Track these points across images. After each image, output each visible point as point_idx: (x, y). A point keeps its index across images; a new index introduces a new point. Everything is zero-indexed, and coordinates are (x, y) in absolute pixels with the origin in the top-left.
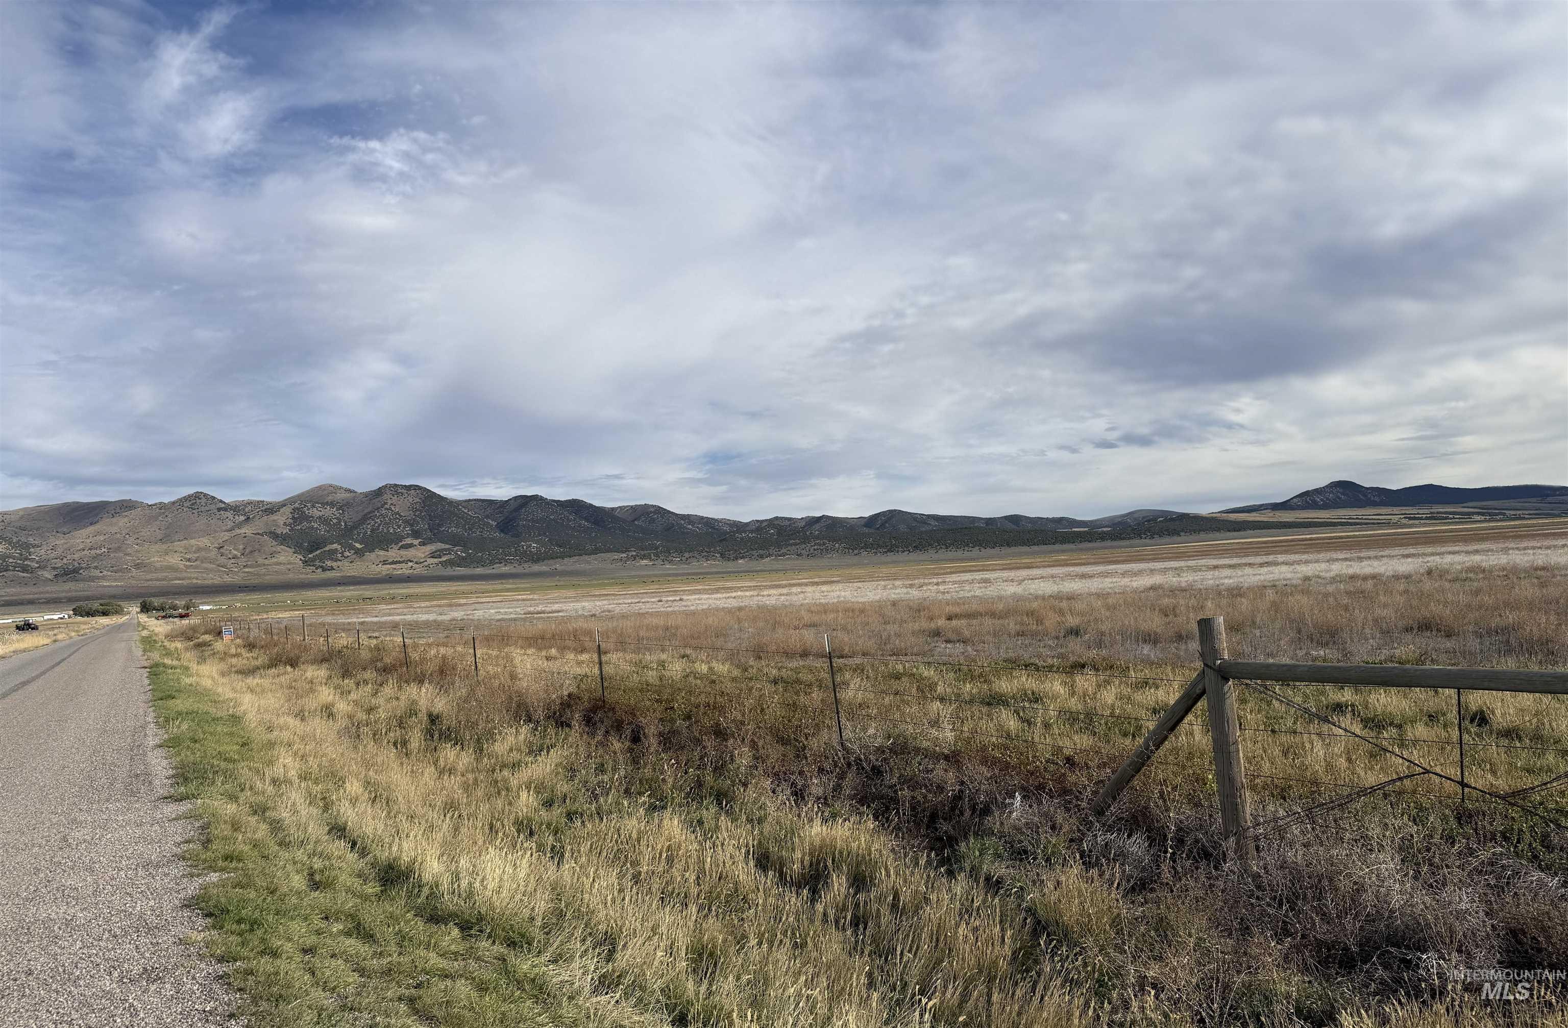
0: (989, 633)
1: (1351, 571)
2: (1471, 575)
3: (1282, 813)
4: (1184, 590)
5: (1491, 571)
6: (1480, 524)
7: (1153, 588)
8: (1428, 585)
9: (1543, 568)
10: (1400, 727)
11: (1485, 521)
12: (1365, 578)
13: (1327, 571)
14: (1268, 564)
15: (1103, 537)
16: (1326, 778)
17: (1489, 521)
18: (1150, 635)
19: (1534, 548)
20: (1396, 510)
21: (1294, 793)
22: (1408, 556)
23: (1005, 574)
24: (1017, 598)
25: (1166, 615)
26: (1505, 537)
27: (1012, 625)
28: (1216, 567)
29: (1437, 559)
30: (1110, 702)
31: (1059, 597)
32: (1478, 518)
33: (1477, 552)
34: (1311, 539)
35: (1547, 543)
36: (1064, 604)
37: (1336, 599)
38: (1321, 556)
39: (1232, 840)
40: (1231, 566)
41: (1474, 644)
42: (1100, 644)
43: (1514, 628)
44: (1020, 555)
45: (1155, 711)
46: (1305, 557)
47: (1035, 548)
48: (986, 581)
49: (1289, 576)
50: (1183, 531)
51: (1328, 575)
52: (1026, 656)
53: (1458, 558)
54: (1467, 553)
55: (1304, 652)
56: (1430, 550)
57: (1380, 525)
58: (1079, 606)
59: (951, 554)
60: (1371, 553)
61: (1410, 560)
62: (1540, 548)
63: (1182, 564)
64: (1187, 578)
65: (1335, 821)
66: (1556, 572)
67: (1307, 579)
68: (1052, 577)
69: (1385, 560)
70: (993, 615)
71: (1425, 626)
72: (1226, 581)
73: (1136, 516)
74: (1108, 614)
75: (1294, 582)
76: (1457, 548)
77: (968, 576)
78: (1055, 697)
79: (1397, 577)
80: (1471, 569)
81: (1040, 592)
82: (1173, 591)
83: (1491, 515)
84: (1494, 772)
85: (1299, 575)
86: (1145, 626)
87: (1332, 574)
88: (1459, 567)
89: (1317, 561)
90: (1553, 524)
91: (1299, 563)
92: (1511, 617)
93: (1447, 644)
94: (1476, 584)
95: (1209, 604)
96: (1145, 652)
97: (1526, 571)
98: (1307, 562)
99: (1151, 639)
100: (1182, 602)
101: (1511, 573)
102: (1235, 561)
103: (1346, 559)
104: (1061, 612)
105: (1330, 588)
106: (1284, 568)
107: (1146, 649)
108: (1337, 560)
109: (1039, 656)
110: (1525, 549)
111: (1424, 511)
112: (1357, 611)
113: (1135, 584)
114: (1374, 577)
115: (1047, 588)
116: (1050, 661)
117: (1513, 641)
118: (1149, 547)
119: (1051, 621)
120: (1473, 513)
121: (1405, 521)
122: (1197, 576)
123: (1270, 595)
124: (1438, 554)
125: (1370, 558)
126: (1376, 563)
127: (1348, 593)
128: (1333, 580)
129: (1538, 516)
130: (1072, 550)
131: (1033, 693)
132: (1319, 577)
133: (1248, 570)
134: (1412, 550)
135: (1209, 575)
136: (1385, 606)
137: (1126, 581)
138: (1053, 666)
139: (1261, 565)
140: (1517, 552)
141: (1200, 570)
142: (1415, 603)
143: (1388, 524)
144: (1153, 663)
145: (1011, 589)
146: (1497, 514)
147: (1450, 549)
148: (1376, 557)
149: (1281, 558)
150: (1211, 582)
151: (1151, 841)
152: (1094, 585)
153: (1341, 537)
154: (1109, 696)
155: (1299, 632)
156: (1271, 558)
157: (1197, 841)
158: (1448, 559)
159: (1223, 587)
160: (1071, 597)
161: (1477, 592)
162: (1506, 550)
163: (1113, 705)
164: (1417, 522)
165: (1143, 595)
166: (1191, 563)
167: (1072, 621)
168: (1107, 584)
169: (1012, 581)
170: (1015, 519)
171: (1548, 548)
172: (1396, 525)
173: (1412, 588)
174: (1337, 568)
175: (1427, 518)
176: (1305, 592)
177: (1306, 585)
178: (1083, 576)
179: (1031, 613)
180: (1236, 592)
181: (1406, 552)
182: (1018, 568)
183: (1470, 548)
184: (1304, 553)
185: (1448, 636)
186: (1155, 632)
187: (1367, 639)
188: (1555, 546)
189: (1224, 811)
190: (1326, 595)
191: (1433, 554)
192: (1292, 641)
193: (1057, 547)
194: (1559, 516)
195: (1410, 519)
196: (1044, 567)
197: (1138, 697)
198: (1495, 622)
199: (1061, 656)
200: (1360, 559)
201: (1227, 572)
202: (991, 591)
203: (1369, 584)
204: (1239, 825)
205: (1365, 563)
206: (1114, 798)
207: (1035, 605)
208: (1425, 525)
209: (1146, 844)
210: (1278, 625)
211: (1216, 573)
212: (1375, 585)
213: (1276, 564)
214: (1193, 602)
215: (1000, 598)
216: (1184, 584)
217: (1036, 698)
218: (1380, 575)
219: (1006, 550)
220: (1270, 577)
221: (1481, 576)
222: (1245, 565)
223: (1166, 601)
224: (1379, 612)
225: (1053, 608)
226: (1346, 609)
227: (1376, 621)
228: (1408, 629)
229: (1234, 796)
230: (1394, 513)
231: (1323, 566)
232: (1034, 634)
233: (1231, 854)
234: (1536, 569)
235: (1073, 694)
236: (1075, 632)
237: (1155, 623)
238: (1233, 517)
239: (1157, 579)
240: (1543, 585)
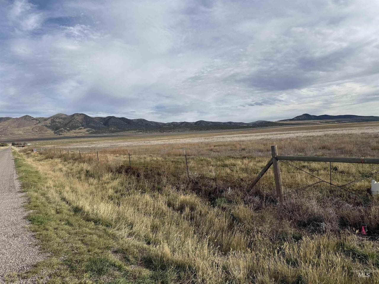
0: (224, 150)
1: (307, 135)
3: (290, 191)
4: (269, 139)
5: (339, 135)
7: (262, 139)
8: (325, 138)
9: (350, 134)
10: (318, 171)
12: (311, 137)
13: (302, 135)
14: (288, 133)
15: (250, 127)
16: (300, 183)
17: (339, 123)
18: (261, 150)
19: (348, 130)
20: (318, 121)
21: (293, 186)
23: (228, 136)
24: (231, 141)
25: (265, 145)
26: (342, 127)
27: (229, 148)
28: (276, 134)
29: (327, 132)
30: (251, 166)
31: (240, 141)
32: (336, 123)
33: (336, 130)
34: (298, 127)
35: (351, 128)
36: (241, 143)
37: (304, 142)
38: (301, 131)
39: (279, 198)
41: (335, 152)
42: (249, 152)
44: (232, 131)
45: (262, 168)
47: (235, 130)
48: (223, 137)
49: (293, 136)
50: (269, 125)
51: (302, 136)
52: (232, 155)
53: (331, 132)
54: (334, 131)
55: (296, 154)
56: (325, 130)
57: (314, 124)
58: (245, 143)
59: (215, 131)
60: (312, 131)
61: (321, 132)
62: (350, 129)
63: (269, 133)
64: (270, 137)
65: (303, 193)
66: (353, 135)
67: (297, 137)
68: (239, 136)
69: (315, 132)
70: (225, 145)
71: (324, 148)
72: (279, 137)
73: (258, 122)
74: (251, 145)
76: (331, 130)
77: (219, 136)
78: (239, 165)
79: (318, 136)
80: (334, 135)
81: (236, 140)
82: (266, 140)
83: (339, 122)
84: (338, 181)
85: (295, 136)
86: (260, 148)
88: (332, 134)
90: (353, 124)
92: (343, 146)
93: (329, 152)
94: (335, 138)
95: (274, 143)
96: (260, 154)
97: (347, 135)
98: (297, 133)
99: (261, 151)
100: (268, 142)
101: (343, 135)
102: (281, 133)
103: (306, 132)
104: (240, 145)
105: (303, 139)
106: (292, 134)
107: (260, 153)
108: (304, 132)
109: (235, 155)
110: (347, 130)
111: (324, 121)
112: (309, 144)
113: (258, 138)
114: (313, 136)
115: (237, 139)
117: (343, 151)
118: (261, 129)
119: (238, 147)
120: (335, 121)
121: (320, 123)
123: (289, 141)
126: (313, 133)
127: (307, 140)
128: (303, 137)
129: (350, 122)
130: (243, 130)
132: (300, 136)
133: (284, 135)
134: (321, 130)
135: (275, 136)
136: (315, 143)
137: (256, 137)
138: (238, 157)
139: (287, 134)
140: (345, 130)
141: (273, 135)
142: (322, 142)
143: (316, 124)
144: (261, 157)
145: (229, 139)
146: (340, 122)
149: (291, 132)
150: (275, 138)
152: (248, 138)
153: (305, 127)
154: (251, 164)
155: (295, 149)
156: (289, 132)
157: (271, 198)
158: (329, 132)
159: (278, 139)
160: (243, 141)
161: (336, 140)
162: (342, 130)
163: (252, 167)
164: (322, 123)
165: (259, 141)
166: (271, 133)
167: (243, 147)
168: (251, 138)
169: (229, 137)
170: (230, 123)
171: (352, 129)
172: (318, 124)
173: (321, 139)
174: (304, 134)
175: (325, 123)
176: (297, 140)
177: (297, 138)
178: (246, 136)
179: (234, 145)
180: (281, 140)
181: (320, 130)
182: (231, 134)
183: (334, 130)
184: (297, 131)
185: (329, 150)
186: (262, 150)
187: (310, 151)
188: (353, 129)
189: (277, 191)
190: (302, 140)
192: (294, 151)
193: (240, 129)
194: (354, 122)
196: (237, 134)
197: (258, 164)
198: (339, 147)
199: (240, 155)
200: (310, 132)
201: (279, 135)
202: (224, 140)
203: (312, 138)
204: (280, 194)
205: (311, 133)
206: (252, 188)
207: (234, 143)
208: (324, 124)
209: (259, 199)
210: (290, 147)
211: (276, 135)
213: (290, 133)
214: (271, 142)
215: (227, 141)
216: (269, 138)
217: (234, 165)
218: (314, 136)
219: (228, 130)
220: (289, 136)
221: (337, 136)
222: (283, 133)
223: (265, 142)
224: (313, 144)
226: (306, 143)
227: (313, 146)
228: (320, 148)
229: (279, 187)
231: (301, 134)
232: (234, 150)
233: (278, 201)
234: (349, 134)
235: (243, 164)
236: (244, 149)
237: (262, 147)
238: (280, 122)
239: (263, 137)
240: (350, 138)
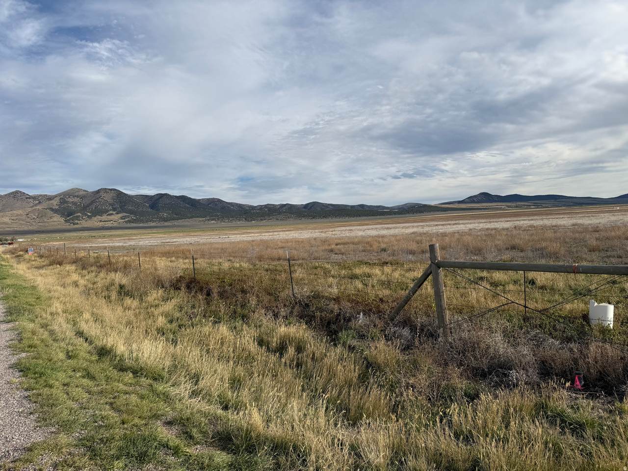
0: (352, 250)
1: (487, 227)
2: (530, 229)
3: (460, 319)
4: (425, 234)
5: (537, 227)
6: (533, 209)
7: (413, 233)
8: (515, 232)
9: (555, 226)
10: (504, 286)
11: (535, 208)
12: (492, 229)
13: (478, 227)
14: (456, 224)
15: (395, 213)
16: (476, 306)
17: (537, 208)
19: (552, 218)
20: (504, 204)
21: (465, 311)
22: (508, 221)
23: (358, 227)
24: (363, 237)
25: (418, 244)
26: (542, 214)
27: (361, 248)
28: (437, 225)
29: (518, 222)
30: (397, 277)
31: (378, 236)
32: (533, 207)
33: (532, 220)
34: (472, 215)
35: (557, 216)
36: (380, 239)
37: (481, 238)
38: (476, 221)
39: (442, 329)
40: (442, 225)
41: (530, 254)
42: (393, 255)
43: (546, 248)
44: (364, 220)
45: (413, 280)
46: (470, 221)
47: (370, 217)
48: (351, 230)
49: (464, 228)
50: (424, 211)
51: (478, 228)
52: (366, 260)
53: (525, 222)
54: (529, 220)
55: (469, 257)
56: (515, 219)
57: (497, 209)
58: (386, 240)
59: (337, 220)
60: (494, 220)
61: (508, 223)
62: (554, 218)
63: (424, 224)
64: (426, 229)
65: (480, 322)
66: (560, 227)
67: (470, 230)
68: (376, 228)
69: (499, 223)
70: (353, 243)
71: (513, 248)
72: (441, 230)
73: (407, 205)
74: (397, 243)
75: (466, 231)
76: (525, 218)
77: (344, 228)
78: (376, 275)
79: (503, 229)
80: (530, 226)
81: (371, 235)
82: (421, 234)
83: (537, 206)
84: (537, 302)
85: (467, 228)
86: (410, 248)
87: (480, 228)
88: (526, 225)
89: (474, 223)
91: (468, 223)
92: (544, 244)
93: (522, 254)
94: (531, 232)
95: (434, 239)
97: (549, 227)
98: (471, 223)
99: (412, 252)
100: (424, 238)
101: (544, 228)
102: (444, 223)
103: (485, 222)
104: (379, 243)
105: (479, 233)
106: (462, 226)
107: (410, 257)
108: (482, 222)
109: (371, 259)
110: (549, 219)
111: (514, 204)
112: (489, 242)
113: (407, 231)
114: (495, 229)
115: (374, 233)
116: (375, 261)
117: (544, 253)
118: (411, 217)
119: (375, 246)
120: (531, 205)
121: (506, 208)
122: (430, 229)
123: (457, 236)
124: (518, 220)
125: (494, 222)
126: (496, 224)
127: (486, 235)
128: (480, 230)
130: (384, 218)
131: (368, 274)
132: (475, 229)
133: (449, 226)
134: (509, 219)
135: (434, 228)
136: (499, 240)
137: (403, 230)
138: (375, 263)
139: (454, 224)
140: (546, 220)
141: (431, 226)
142: (510, 239)
143: (501, 209)
144: (413, 262)
145: (361, 233)
146: (539, 206)
147: (523, 219)
148: (496, 222)
149: (461, 222)
150: (435, 231)
151: (411, 330)
152: (392, 232)
153: (483, 214)
154: (396, 275)
155: (467, 250)
156: (457, 222)
157: (428, 330)
158: (522, 222)
159: (439, 233)
160: (383, 237)
161: (532, 235)
162: (542, 219)
163: (398, 278)
164: (511, 208)
165: (409, 236)
166: (427, 224)
167: (383, 246)
168: (396, 231)
169: (361, 230)
170: (362, 206)
171: (557, 218)
172: (503, 209)
173: (509, 233)
174: (482, 226)
175: (514, 207)
176: (470, 235)
177: (470, 232)
178: (388, 228)
179: (368, 243)
180: (444, 235)
182: (363, 225)
183: (530, 218)
184: (469, 220)
185: (522, 251)
186: (414, 250)
187: (492, 253)
189: (438, 318)
190: (478, 236)
191: (516, 221)
192: (465, 253)
193: (378, 217)
194: (561, 207)
195: (509, 207)
196: (373, 225)
197: (407, 275)
198: (538, 246)
199: (379, 259)
200: (490, 222)
201: (440, 227)
202: (353, 234)
203: (493, 232)
204: (444, 323)
205: (492, 224)
206: (398, 314)
207: (369, 240)
208: (513, 210)
210: (459, 247)
211: (437, 227)
212: (495, 232)
213: (459, 224)
214: (428, 238)
215: (356, 237)
216: (425, 232)
217: (369, 276)
218: (497, 228)
219: (358, 218)
220: (457, 229)
221: (533, 229)
222: (447, 224)
223: (418, 238)
224: (497, 242)
225: (376, 241)
226: (485, 241)
227: (495, 245)
228: (507, 249)
229: (442, 312)
230: (503, 205)
231: (477, 225)
232: (369, 251)
233: (441, 335)
234: (553, 226)
235: (383, 274)
236: (384, 250)
237: (414, 246)
238: (443, 206)
239: (415, 230)
240: (555, 232)
